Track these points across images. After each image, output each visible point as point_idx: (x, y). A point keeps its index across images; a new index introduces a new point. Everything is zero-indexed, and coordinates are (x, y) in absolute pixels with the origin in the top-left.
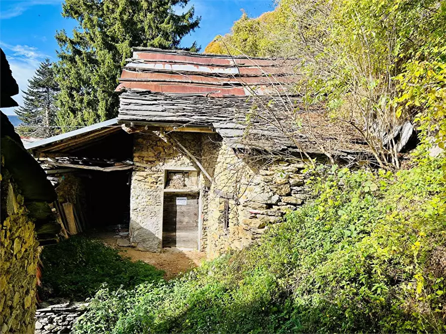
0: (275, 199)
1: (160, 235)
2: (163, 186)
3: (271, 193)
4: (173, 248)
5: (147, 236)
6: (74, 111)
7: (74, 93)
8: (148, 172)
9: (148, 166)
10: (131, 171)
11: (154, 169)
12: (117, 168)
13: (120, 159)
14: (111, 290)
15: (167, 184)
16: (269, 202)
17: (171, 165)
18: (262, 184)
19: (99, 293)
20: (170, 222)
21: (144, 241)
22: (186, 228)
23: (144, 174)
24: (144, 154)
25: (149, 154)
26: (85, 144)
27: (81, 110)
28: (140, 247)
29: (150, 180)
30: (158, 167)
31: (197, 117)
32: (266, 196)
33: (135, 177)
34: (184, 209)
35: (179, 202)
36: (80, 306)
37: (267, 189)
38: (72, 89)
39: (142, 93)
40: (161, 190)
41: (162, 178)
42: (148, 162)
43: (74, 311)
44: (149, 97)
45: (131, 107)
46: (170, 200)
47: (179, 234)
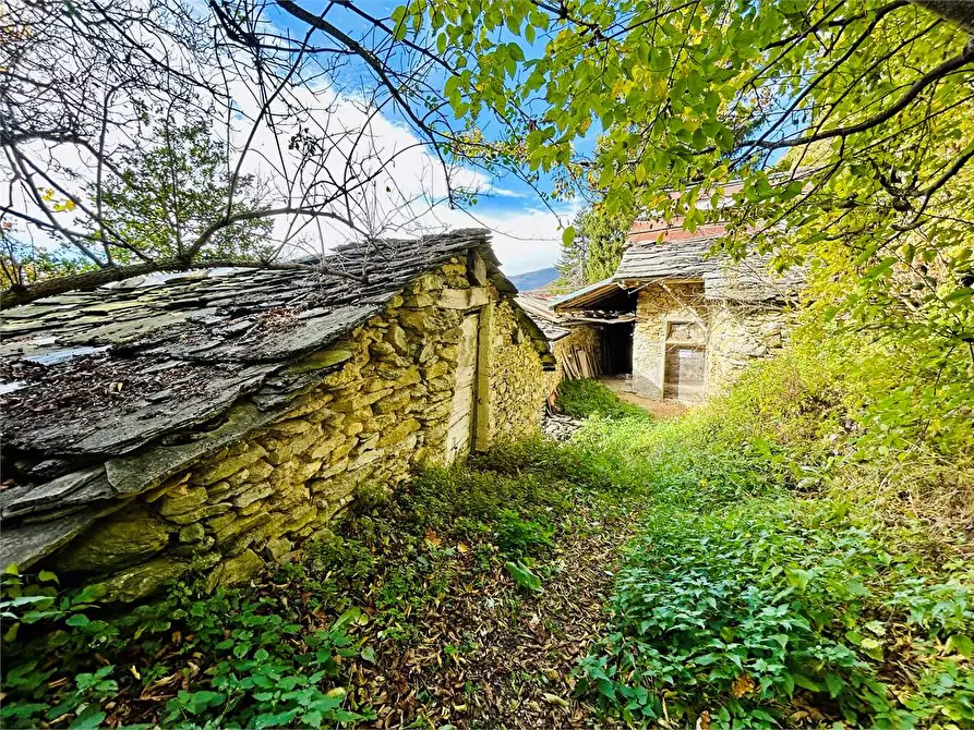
0: (760, 350)
1: (661, 385)
2: (665, 337)
3: (756, 344)
4: (675, 400)
5: (647, 385)
6: (603, 261)
7: (603, 241)
8: (649, 323)
9: (650, 318)
10: (634, 322)
11: (656, 320)
12: (621, 319)
13: (624, 311)
14: (601, 418)
15: (669, 335)
16: (753, 354)
17: (674, 316)
18: (746, 336)
19: (592, 416)
20: (671, 375)
21: (644, 389)
22: (689, 382)
23: (646, 325)
24: (647, 305)
25: (651, 306)
26: (596, 299)
27: (610, 260)
28: (639, 394)
29: (652, 331)
30: (660, 318)
31: (692, 268)
32: (749, 347)
33: (637, 328)
34: (688, 362)
35: (682, 354)
36: (577, 423)
37: (752, 340)
38: (602, 237)
39: (647, 246)
40: (663, 342)
41: (665, 331)
42: (650, 313)
43: (573, 425)
44: (654, 249)
45: (631, 263)
46: (672, 352)
47: (681, 387)
